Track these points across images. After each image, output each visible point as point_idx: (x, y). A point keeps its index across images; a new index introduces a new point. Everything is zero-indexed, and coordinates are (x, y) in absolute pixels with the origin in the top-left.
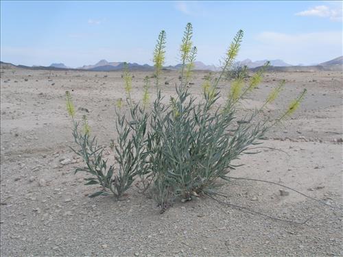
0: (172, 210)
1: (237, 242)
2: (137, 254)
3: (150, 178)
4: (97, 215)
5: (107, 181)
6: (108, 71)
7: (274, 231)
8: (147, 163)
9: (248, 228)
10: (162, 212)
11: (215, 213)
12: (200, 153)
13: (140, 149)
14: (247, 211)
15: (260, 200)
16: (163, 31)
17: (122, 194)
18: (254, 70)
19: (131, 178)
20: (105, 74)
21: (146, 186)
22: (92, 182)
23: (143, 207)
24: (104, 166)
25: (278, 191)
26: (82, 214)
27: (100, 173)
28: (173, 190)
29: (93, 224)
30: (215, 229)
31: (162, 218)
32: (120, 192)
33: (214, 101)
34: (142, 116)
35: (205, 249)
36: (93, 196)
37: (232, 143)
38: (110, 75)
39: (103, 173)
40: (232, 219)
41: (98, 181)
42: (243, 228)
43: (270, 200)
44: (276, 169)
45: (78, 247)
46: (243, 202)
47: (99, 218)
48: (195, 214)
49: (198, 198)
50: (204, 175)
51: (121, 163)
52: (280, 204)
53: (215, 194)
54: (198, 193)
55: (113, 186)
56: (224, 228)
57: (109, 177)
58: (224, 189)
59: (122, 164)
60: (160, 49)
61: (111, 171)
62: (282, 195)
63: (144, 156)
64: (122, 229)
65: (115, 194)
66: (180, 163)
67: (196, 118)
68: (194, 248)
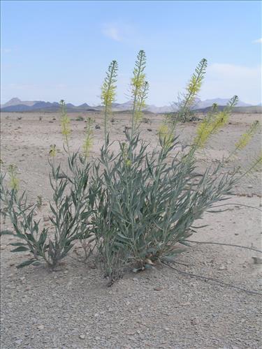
0: (122, 282)
1: (206, 321)
2: (82, 337)
3: (94, 243)
4: (27, 290)
5: (39, 247)
6: (22, 112)
7: (251, 307)
8: (89, 224)
9: (217, 303)
10: (110, 285)
11: (176, 286)
12: (155, 212)
13: (80, 207)
14: (216, 282)
15: (230, 270)
16: (114, 62)
17: (58, 264)
18: (204, 111)
19: (68, 243)
20: (19, 115)
21: (88, 253)
22: (21, 249)
23: (85, 279)
24: (36, 228)
25: (250, 258)
26: (9, 288)
27: (30, 237)
28: (123, 257)
29: (24, 301)
30: (177, 305)
31: (110, 292)
32: (55, 260)
33: (171, 148)
34: (82, 167)
35: (167, 329)
36: (21, 266)
37: (194, 199)
38: (25, 116)
39: (35, 237)
40: (197, 292)
41: (27, 247)
42: (211, 303)
43: (242, 269)
44: (246, 231)
45: (7, 329)
46: (209, 272)
47: (30, 292)
48: (151, 288)
49: (153, 268)
50: (161, 239)
51: (57, 224)
52: (254, 274)
53: (174, 262)
54: (153, 261)
55: (47, 254)
56: (189, 303)
57: (42, 242)
58: (184, 256)
59: (58, 227)
60: (109, 84)
61: (44, 234)
62: (256, 263)
63: (85, 216)
64: (60, 306)
65: (49, 264)
66: (132, 223)
67: (150, 169)
68: (153, 328)
